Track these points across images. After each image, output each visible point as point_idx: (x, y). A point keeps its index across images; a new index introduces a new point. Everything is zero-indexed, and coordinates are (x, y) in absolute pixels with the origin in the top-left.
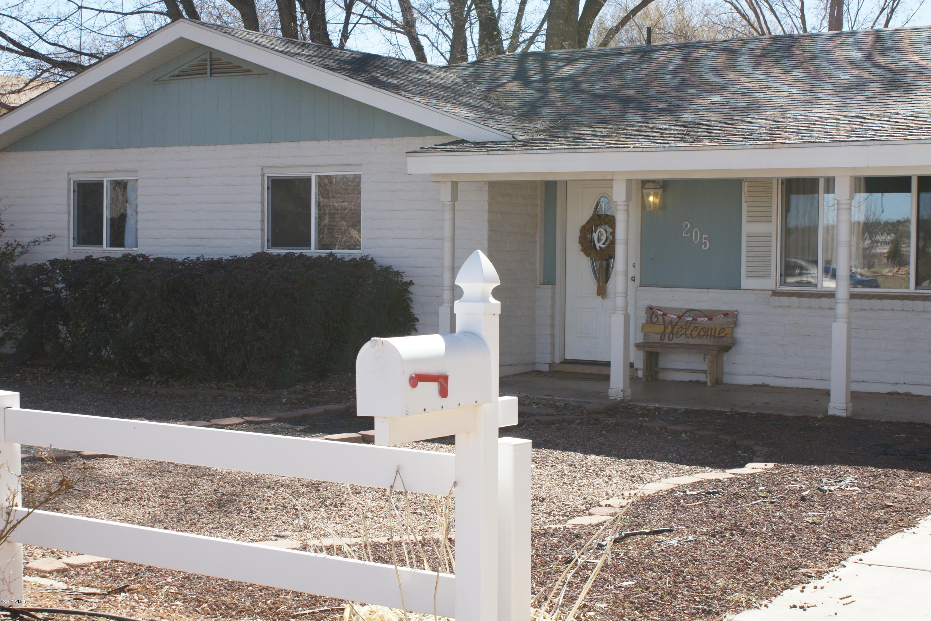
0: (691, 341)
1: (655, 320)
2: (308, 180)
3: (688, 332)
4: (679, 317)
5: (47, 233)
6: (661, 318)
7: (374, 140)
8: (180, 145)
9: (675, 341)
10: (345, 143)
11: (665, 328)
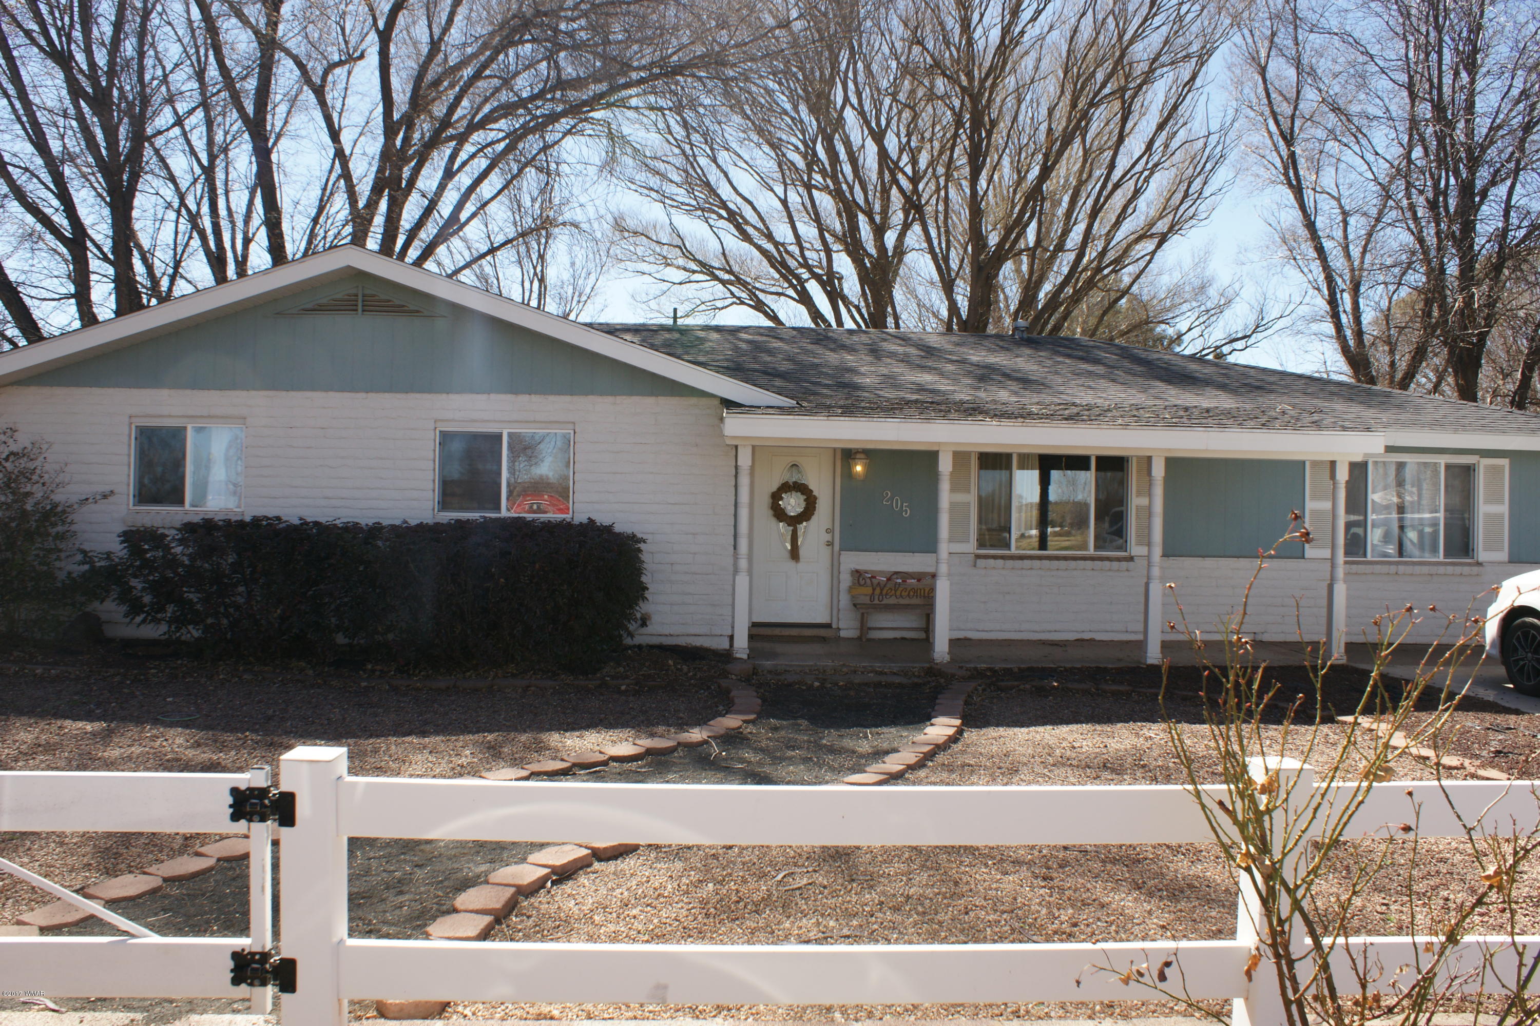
0: (902, 601)
1: (862, 582)
2: (499, 437)
3: (898, 593)
4: (889, 579)
5: (106, 489)
6: (868, 581)
7: (591, 398)
8: (313, 389)
9: (885, 601)
10: (552, 398)
11: (874, 590)
